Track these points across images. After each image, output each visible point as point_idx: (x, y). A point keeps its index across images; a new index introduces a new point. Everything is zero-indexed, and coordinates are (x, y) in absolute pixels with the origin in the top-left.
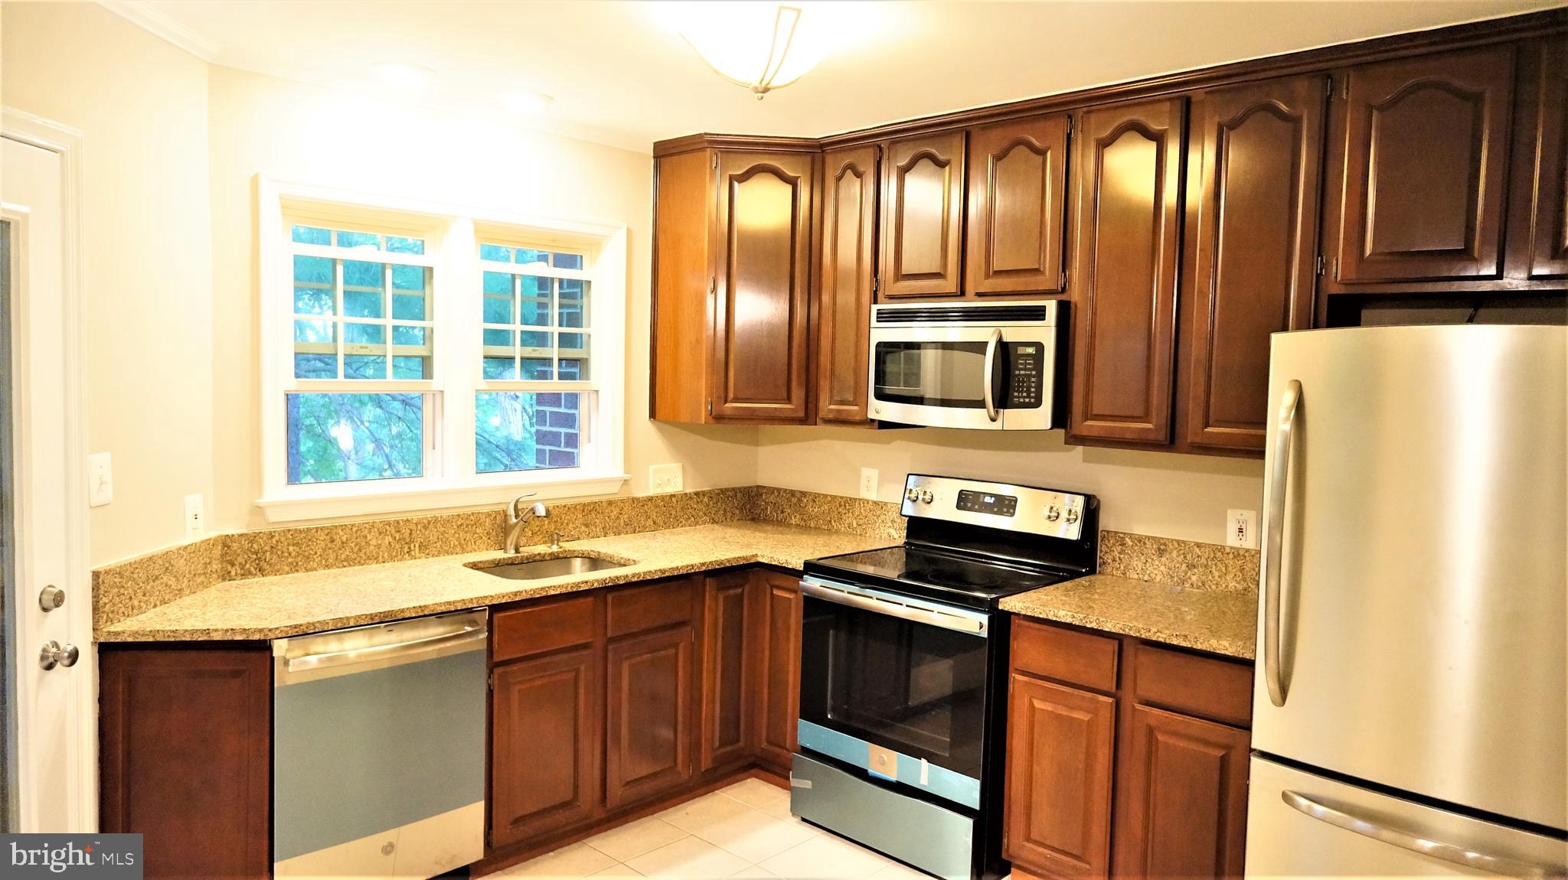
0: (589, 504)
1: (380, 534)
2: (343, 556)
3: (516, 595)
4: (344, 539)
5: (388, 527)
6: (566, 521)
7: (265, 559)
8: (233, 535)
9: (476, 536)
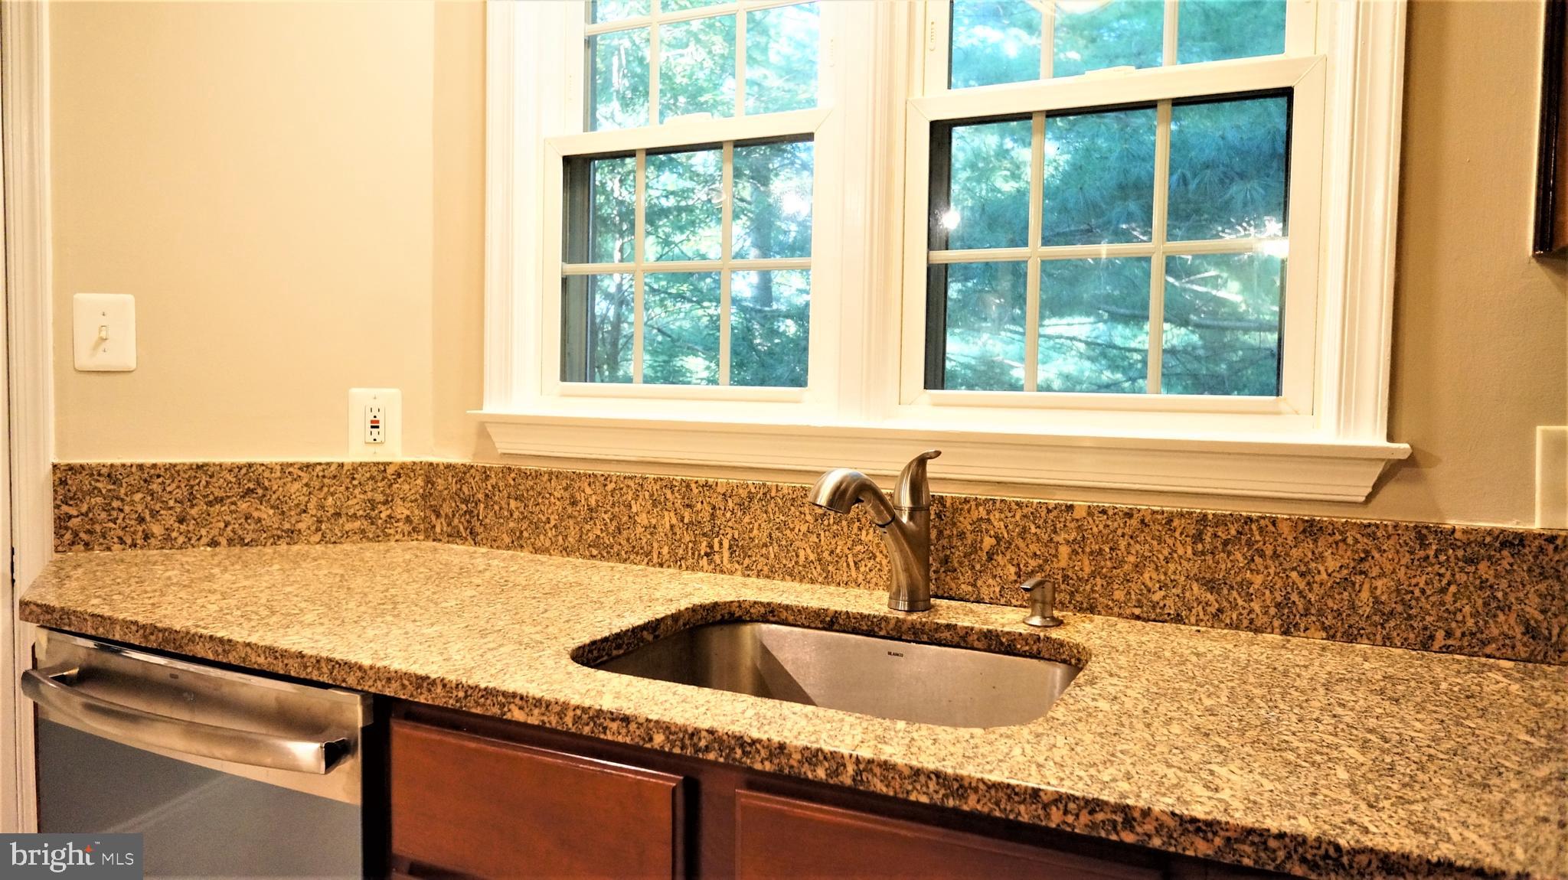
0: (1221, 521)
1: (654, 505)
2: (592, 537)
3: (419, 686)
4: (593, 503)
5: (668, 492)
6: (1132, 559)
7: (478, 516)
8: (438, 465)
9: (859, 547)
